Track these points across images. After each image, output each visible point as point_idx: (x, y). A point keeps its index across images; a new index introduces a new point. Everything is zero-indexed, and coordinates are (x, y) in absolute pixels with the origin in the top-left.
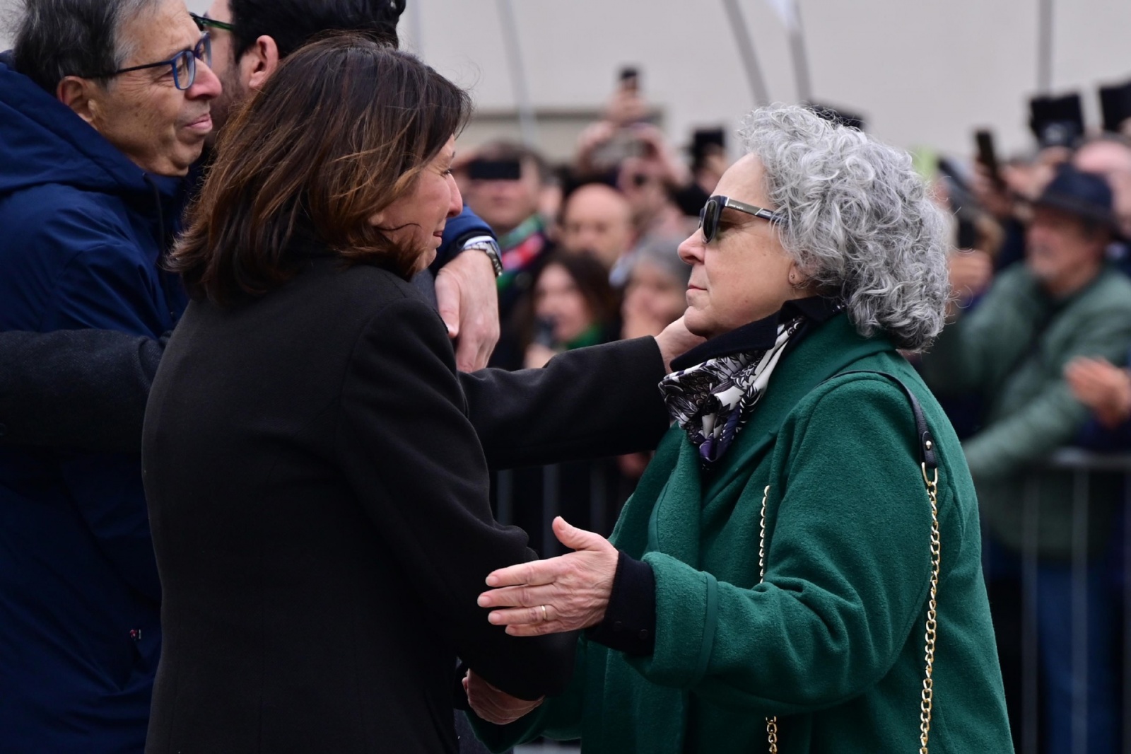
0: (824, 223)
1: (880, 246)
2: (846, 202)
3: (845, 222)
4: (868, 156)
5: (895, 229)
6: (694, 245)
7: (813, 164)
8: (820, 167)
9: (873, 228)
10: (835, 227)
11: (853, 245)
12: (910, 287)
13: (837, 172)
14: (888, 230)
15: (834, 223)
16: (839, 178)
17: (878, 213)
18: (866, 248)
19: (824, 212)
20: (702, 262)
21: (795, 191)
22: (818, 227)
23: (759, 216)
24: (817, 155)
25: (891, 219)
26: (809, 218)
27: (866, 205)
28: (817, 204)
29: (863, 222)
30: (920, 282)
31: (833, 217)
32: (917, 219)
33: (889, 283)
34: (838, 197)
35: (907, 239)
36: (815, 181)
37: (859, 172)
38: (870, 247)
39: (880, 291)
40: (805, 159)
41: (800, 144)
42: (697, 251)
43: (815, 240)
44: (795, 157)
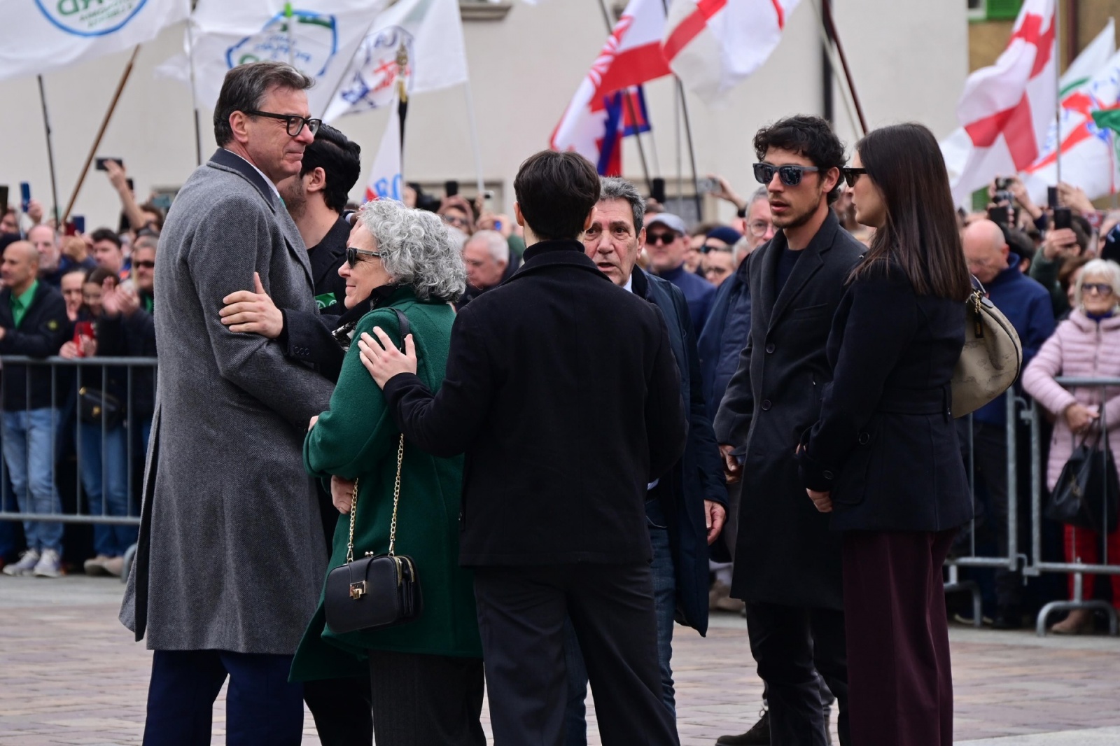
0: (403, 259)
1: (431, 266)
2: (413, 248)
3: (413, 257)
4: (421, 224)
5: (438, 257)
6: (346, 269)
7: (395, 231)
8: (398, 232)
9: (427, 258)
10: (409, 260)
11: (418, 267)
12: (449, 279)
13: (407, 234)
14: (433, 258)
15: (408, 258)
16: (409, 237)
17: (428, 250)
18: (424, 267)
19: (403, 254)
20: (349, 276)
21: (388, 245)
22: (400, 259)
23: (373, 255)
24: (397, 227)
25: (435, 252)
26: (396, 256)
27: (422, 248)
28: (399, 250)
29: (422, 256)
30: (452, 276)
31: (407, 255)
32: (447, 249)
33: (438, 280)
34: (408, 246)
35: (443, 261)
36: (398, 239)
37: (417, 233)
38: (426, 266)
39: (434, 284)
40: (392, 229)
41: (388, 223)
42: (347, 272)
43: (399, 267)
44: (386, 228)
